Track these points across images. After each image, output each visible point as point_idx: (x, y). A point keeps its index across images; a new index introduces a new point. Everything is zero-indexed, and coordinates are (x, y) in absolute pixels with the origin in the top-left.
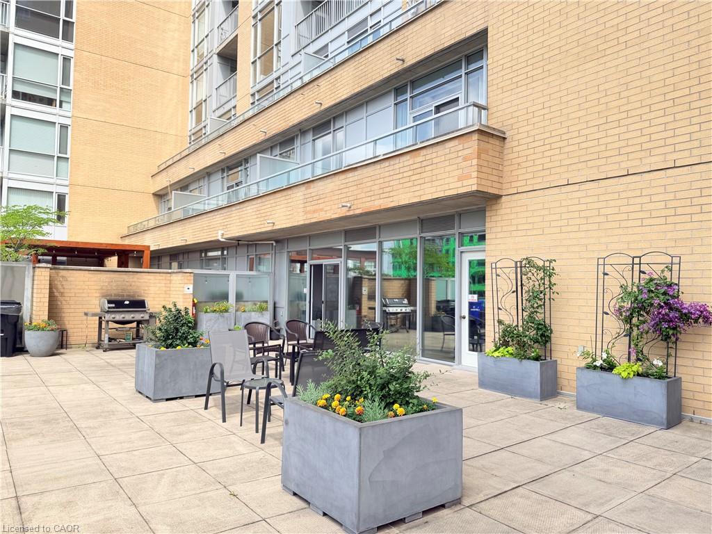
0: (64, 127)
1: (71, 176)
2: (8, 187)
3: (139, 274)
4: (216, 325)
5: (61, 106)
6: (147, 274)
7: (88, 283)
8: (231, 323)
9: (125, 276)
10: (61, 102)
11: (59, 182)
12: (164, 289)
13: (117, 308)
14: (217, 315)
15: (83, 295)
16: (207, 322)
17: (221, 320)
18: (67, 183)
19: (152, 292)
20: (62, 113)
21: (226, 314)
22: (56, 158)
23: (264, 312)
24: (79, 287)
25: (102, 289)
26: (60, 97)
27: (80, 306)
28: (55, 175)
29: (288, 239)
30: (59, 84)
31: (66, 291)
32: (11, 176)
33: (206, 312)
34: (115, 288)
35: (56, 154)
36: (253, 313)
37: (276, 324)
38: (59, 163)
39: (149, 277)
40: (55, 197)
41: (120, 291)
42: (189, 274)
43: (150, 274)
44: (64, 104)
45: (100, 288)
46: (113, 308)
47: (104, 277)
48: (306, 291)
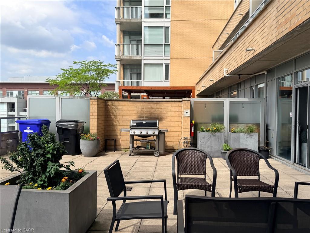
0: (167, 28)
1: (171, 54)
2: (144, 64)
3: (160, 103)
4: (209, 142)
5: (166, 17)
6: (166, 103)
7: (129, 109)
8: (221, 141)
9: (152, 105)
10: (166, 15)
11: (166, 58)
12: (178, 113)
13: (137, 126)
14: (210, 134)
15: (127, 117)
16: (201, 139)
17: (213, 138)
18: (169, 58)
19: (170, 115)
20: (166, 20)
21: (217, 134)
22: (164, 45)
23: (252, 134)
24: (124, 112)
25: (137, 113)
26: (165, 12)
27: (126, 124)
28: (164, 55)
29: (277, 67)
30: (165, 5)
31: (117, 114)
32: (145, 58)
33: (203, 131)
34: (145, 112)
35: (164, 43)
36: (242, 134)
37: (267, 144)
38: (166, 48)
39: (167, 105)
40: (164, 66)
41: (149, 114)
42: (187, 102)
43: (168, 103)
44: (168, 16)
45: (136, 112)
46: (135, 126)
47: (139, 105)
48: (292, 115)
